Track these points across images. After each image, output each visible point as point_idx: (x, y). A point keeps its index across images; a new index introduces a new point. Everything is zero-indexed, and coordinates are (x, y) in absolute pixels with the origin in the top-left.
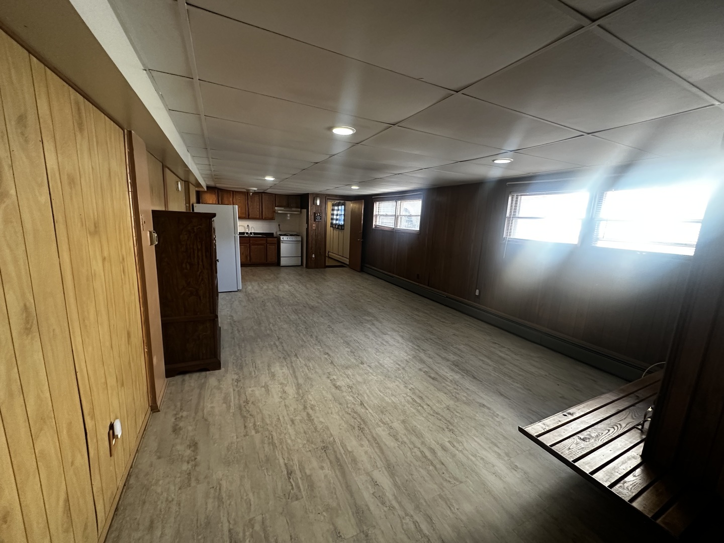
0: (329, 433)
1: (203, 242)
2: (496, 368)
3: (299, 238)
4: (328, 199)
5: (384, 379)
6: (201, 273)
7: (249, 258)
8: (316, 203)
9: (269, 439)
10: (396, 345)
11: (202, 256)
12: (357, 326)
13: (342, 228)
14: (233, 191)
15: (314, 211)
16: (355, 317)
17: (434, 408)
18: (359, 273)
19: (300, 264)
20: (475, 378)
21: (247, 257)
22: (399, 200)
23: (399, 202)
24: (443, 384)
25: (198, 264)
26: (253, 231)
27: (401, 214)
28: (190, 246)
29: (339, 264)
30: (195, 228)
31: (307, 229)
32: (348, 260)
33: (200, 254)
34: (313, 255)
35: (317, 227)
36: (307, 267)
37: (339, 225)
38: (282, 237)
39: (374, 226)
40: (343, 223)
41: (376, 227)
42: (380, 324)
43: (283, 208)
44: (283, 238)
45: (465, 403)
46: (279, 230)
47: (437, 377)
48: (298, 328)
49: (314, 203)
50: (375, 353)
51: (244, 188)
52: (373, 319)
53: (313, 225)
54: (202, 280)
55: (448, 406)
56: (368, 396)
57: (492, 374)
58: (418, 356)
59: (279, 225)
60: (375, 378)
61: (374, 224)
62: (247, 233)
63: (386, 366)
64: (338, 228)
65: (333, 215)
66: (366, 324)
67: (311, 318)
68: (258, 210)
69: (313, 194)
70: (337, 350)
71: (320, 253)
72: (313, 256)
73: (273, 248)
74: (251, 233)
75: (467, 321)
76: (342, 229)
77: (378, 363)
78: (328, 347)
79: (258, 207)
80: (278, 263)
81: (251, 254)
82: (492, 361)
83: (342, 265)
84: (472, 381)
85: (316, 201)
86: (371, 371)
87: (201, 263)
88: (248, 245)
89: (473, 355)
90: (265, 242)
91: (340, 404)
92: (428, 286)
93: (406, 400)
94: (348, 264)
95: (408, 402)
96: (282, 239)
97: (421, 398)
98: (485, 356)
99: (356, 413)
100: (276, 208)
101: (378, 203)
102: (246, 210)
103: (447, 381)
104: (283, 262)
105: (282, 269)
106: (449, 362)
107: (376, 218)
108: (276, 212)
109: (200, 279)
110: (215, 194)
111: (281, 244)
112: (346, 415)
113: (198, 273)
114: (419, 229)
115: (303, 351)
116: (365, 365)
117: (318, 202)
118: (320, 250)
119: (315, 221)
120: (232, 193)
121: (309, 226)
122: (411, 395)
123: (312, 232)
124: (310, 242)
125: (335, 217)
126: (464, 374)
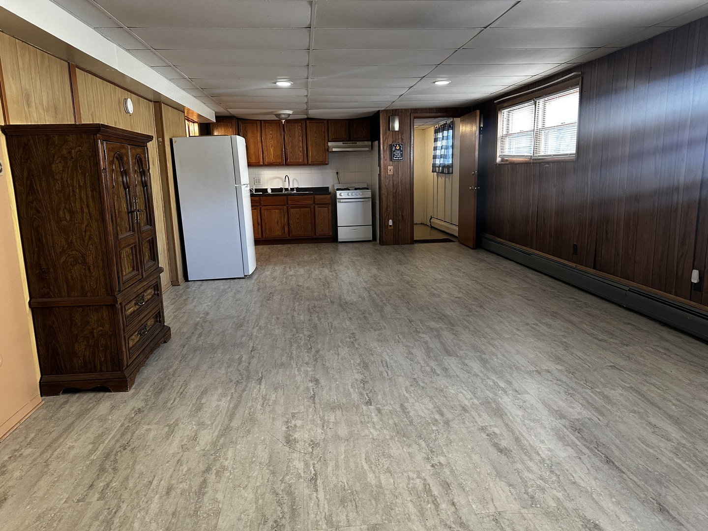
0: (214, 523)
1: (87, 174)
2: (684, 446)
3: (368, 193)
4: (415, 118)
5: (392, 438)
6: (87, 226)
7: (286, 229)
8: (393, 128)
9: (109, 514)
10: (461, 376)
11: (87, 197)
12: (404, 337)
13: (449, 171)
14: (261, 121)
15: (390, 143)
16: (410, 322)
17: (464, 511)
18: (472, 252)
19: (370, 237)
20: (609, 461)
21: (283, 228)
22: (540, 97)
23: (541, 102)
24: (519, 466)
25: (83, 212)
26: (296, 186)
27: (547, 125)
28: (67, 181)
29: (442, 236)
30: (73, 151)
31: (380, 175)
32: (457, 228)
33: (83, 195)
34: (391, 221)
35: (396, 169)
36: (382, 243)
37: (444, 166)
38: (338, 193)
39: (499, 160)
40: (451, 162)
41: (503, 160)
42: (452, 337)
43: (341, 144)
44: (340, 195)
45: (547, 514)
46: (337, 181)
47: (515, 448)
48: (297, 335)
49: (388, 127)
50: (406, 388)
51: (271, 113)
52: (444, 326)
53: (389, 167)
54: (90, 238)
55: (500, 513)
56: (337, 466)
57: (663, 459)
58: (495, 401)
59: (337, 173)
60: (375, 433)
61: (498, 154)
62: (286, 189)
63: (412, 413)
64: (442, 172)
65: (435, 149)
66: (424, 336)
67: (330, 320)
68: (301, 149)
69: (386, 111)
70: (337, 376)
71: (402, 216)
72: (391, 223)
73: (324, 211)
74: (292, 189)
75: (667, 341)
76: (448, 173)
77: (402, 405)
78: (326, 370)
79: (301, 145)
80: (332, 238)
81: (291, 222)
82: (683, 430)
83: (447, 238)
84: (598, 469)
85: (393, 122)
86: (375, 419)
87: (86, 210)
88: (285, 208)
89: (635, 412)
90: (311, 202)
91: (273, 473)
92: (594, 268)
93: (410, 486)
94: (457, 235)
95: (412, 490)
96: (338, 196)
97: (446, 486)
98: (671, 417)
99: (290, 493)
100: (330, 144)
101: (505, 111)
102: (282, 150)
103: (531, 460)
104: (343, 234)
105: (341, 248)
106: (563, 421)
107: (502, 142)
108: (330, 150)
109: (87, 237)
110: (232, 128)
111: (338, 204)
112: (269, 497)
113: (84, 226)
114: (574, 152)
115: (277, 372)
116: (372, 407)
117: (397, 126)
118: (403, 211)
119: (391, 159)
120: (259, 123)
121: (382, 170)
122: (427, 478)
123: (387, 181)
124: (384, 197)
125: (438, 153)
126: (585, 450)
